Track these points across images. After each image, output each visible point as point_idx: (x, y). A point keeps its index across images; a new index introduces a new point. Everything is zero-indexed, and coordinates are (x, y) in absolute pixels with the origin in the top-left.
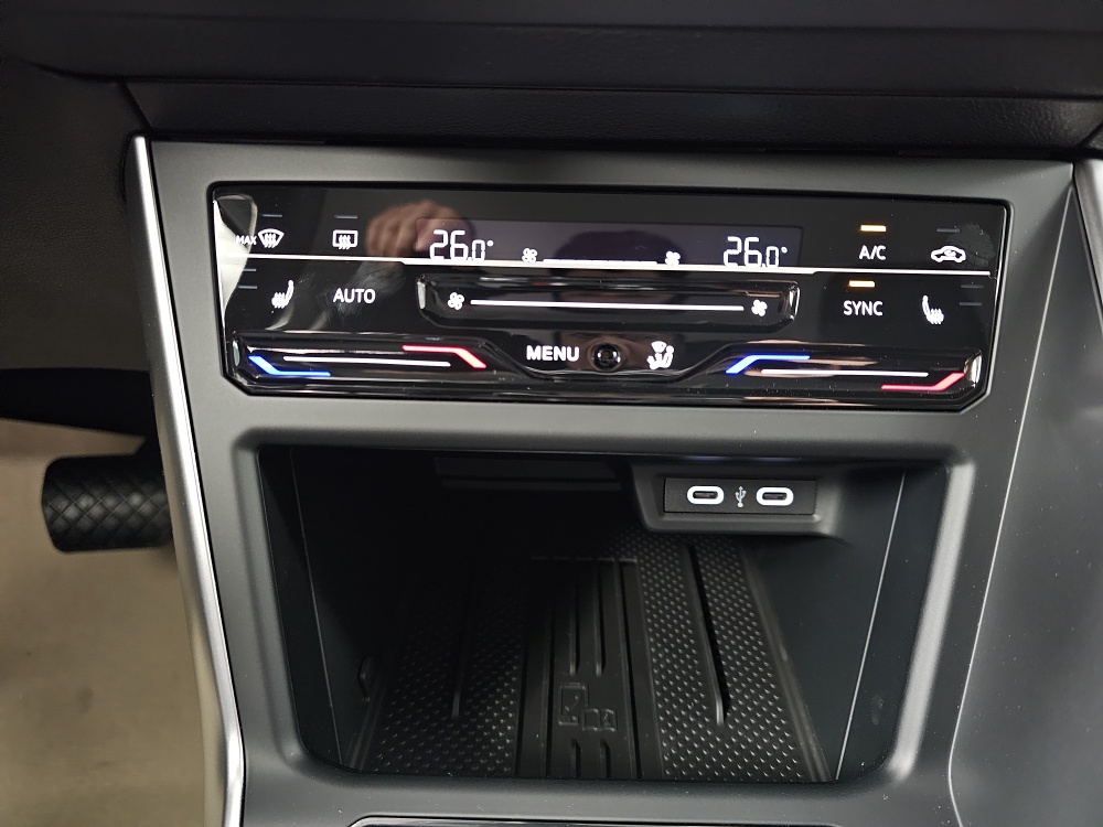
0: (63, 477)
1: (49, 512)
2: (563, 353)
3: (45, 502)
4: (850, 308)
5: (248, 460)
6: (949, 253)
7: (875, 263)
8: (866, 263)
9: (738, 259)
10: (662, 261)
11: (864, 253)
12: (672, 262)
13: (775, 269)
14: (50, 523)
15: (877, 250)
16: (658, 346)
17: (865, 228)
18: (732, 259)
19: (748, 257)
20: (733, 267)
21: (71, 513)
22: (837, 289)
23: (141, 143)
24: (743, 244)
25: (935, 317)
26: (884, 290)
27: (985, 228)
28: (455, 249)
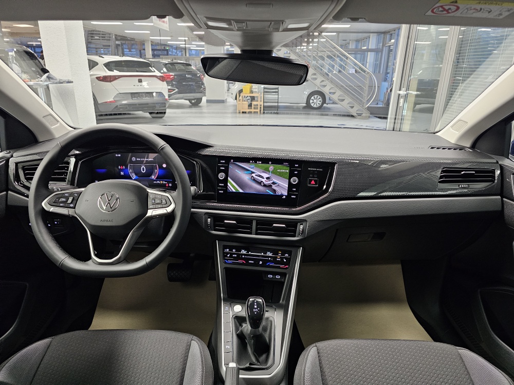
2: (252, 262)
3: (167, 272)
6: (286, 255)
7: (280, 255)
10: (261, 254)
13: (271, 255)
19: (269, 254)
21: (172, 274)
22: (276, 258)
23: (217, 241)
25: (285, 261)
26: (281, 258)
27: (290, 253)
28: (243, 252)
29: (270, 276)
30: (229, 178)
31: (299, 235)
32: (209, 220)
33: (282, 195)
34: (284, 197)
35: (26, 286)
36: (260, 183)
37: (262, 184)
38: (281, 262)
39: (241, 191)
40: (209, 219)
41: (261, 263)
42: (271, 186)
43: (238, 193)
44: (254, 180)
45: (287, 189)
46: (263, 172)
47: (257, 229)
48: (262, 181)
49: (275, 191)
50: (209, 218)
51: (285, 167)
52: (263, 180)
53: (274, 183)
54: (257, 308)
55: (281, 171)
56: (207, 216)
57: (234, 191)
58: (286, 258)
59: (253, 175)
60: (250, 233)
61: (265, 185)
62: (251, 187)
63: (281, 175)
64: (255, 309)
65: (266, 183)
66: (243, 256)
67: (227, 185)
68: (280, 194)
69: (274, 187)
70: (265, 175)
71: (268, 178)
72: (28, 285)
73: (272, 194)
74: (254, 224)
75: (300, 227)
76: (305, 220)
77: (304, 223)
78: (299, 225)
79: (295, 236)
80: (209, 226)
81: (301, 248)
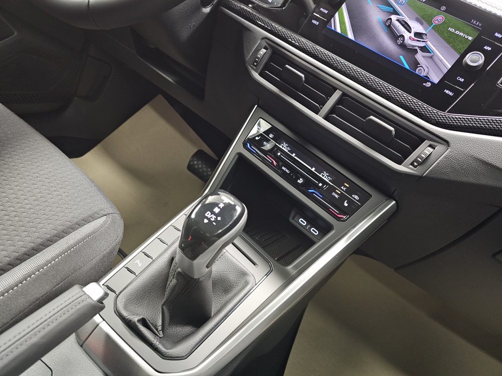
0: (199, 154)
1: (192, 159)
2: (287, 171)
4: (334, 194)
5: (237, 156)
6: (356, 197)
7: (343, 190)
8: (341, 189)
9: (323, 176)
10: (312, 168)
11: (342, 187)
12: (313, 169)
13: (327, 181)
14: (190, 161)
15: (345, 188)
16: (301, 179)
17: (345, 184)
18: (322, 175)
19: (325, 176)
20: (321, 176)
22: (334, 190)
23: (256, 106)
24: (325, 174)
25: (346, 204)
26: (341, 195)
27: (365, 197)
28: (284, 147)
29: (303, 222)
30: (344, 6)
31: (412, 164)
32: (263, 51)
33: (427, 79)
34: (428, 85)
35: (13, 34)
36: (395, 37)
37: (400, 41)
38: (337, 204)
39: (351, 36)
40: (265, 51)
41: (300, 181)
42: (416, 51)
43: (343, 38)
44: (389, 27)
45: (445, 71)
46: (418, 20)
47: (333, 110)
48: (402, 36)
49: (416, 64)
50: (265, 48)
51: (469, 29)
52: (407, 35)
53: (425, 49)
54: (217, 215)
55: (457, 32)
56: (264, 44)
57: (339, 30)
58: (350, 202)
59: (394, 17)
60: (317, 111)
61: (403, 46)
62: (373, 37)
63: (450, 40)
64: (213, 213)
65: (408, 41)
66: (279, 154)
67: (333, 16)
68: (423, 74)
69: (420, 56)
70: (416, 27)
71: (418, 35)
72: (16, 33)
73: (407, 66)
74: (336, 95)
75: (424, 150)
76: (446, 142)
77: (439, 148)
78: (427, 143)
79: (400, 164)
80: (255, 62)
81: (394, 202)
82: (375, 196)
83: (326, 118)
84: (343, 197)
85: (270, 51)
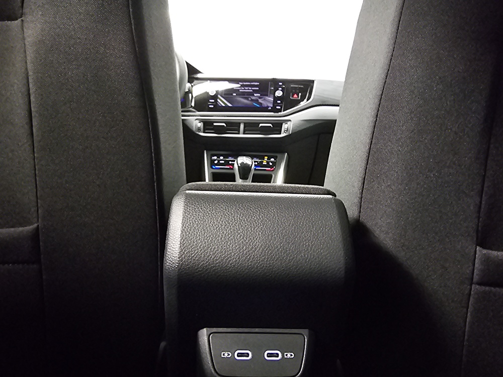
6: (273, 159)
15: (266, 159)
17: (265, 157)
25: (271, 164)
27: (276, 158)
31: (284, 132)
33: (268, 107)
34: (270, 108)
36: (247, 99)
37: (249, 99)
38: (267, 166)
39: (230, 105)
42: (257, 100)
45: (272, 102)
47: (245, 131)
50: (199, 122)
57: (224, 105)
58: (272, 162)
61: (252, 100)
62: (239, 102)
65: (253, 98)
67: (217, 101)
68: (266, 106)
69: (260, 101)
73: (258, 106)
74: (242, 126)
75: (285, 126)
76: (290, 120)
77: (289, 123)
78: (283, 124)
79: (280, 134)
80: (199, 129)
81: (286, 154)
82: (279, 155)
83: (244, 134)
84: (268, 163)
85: (202, 123)
